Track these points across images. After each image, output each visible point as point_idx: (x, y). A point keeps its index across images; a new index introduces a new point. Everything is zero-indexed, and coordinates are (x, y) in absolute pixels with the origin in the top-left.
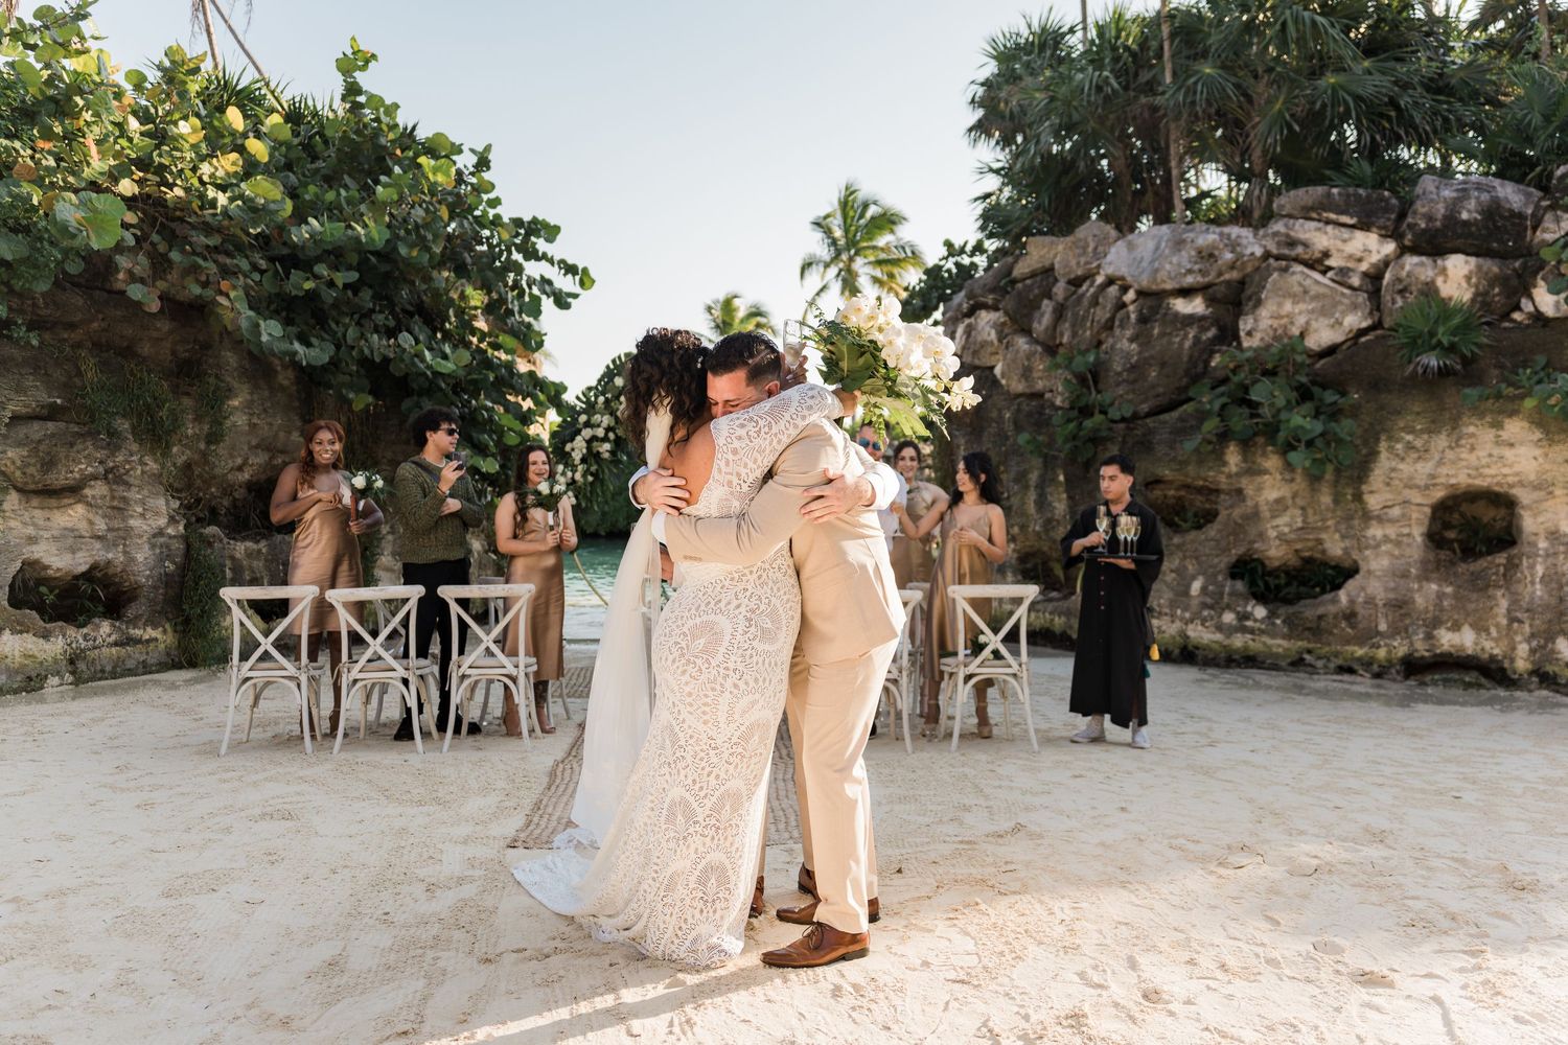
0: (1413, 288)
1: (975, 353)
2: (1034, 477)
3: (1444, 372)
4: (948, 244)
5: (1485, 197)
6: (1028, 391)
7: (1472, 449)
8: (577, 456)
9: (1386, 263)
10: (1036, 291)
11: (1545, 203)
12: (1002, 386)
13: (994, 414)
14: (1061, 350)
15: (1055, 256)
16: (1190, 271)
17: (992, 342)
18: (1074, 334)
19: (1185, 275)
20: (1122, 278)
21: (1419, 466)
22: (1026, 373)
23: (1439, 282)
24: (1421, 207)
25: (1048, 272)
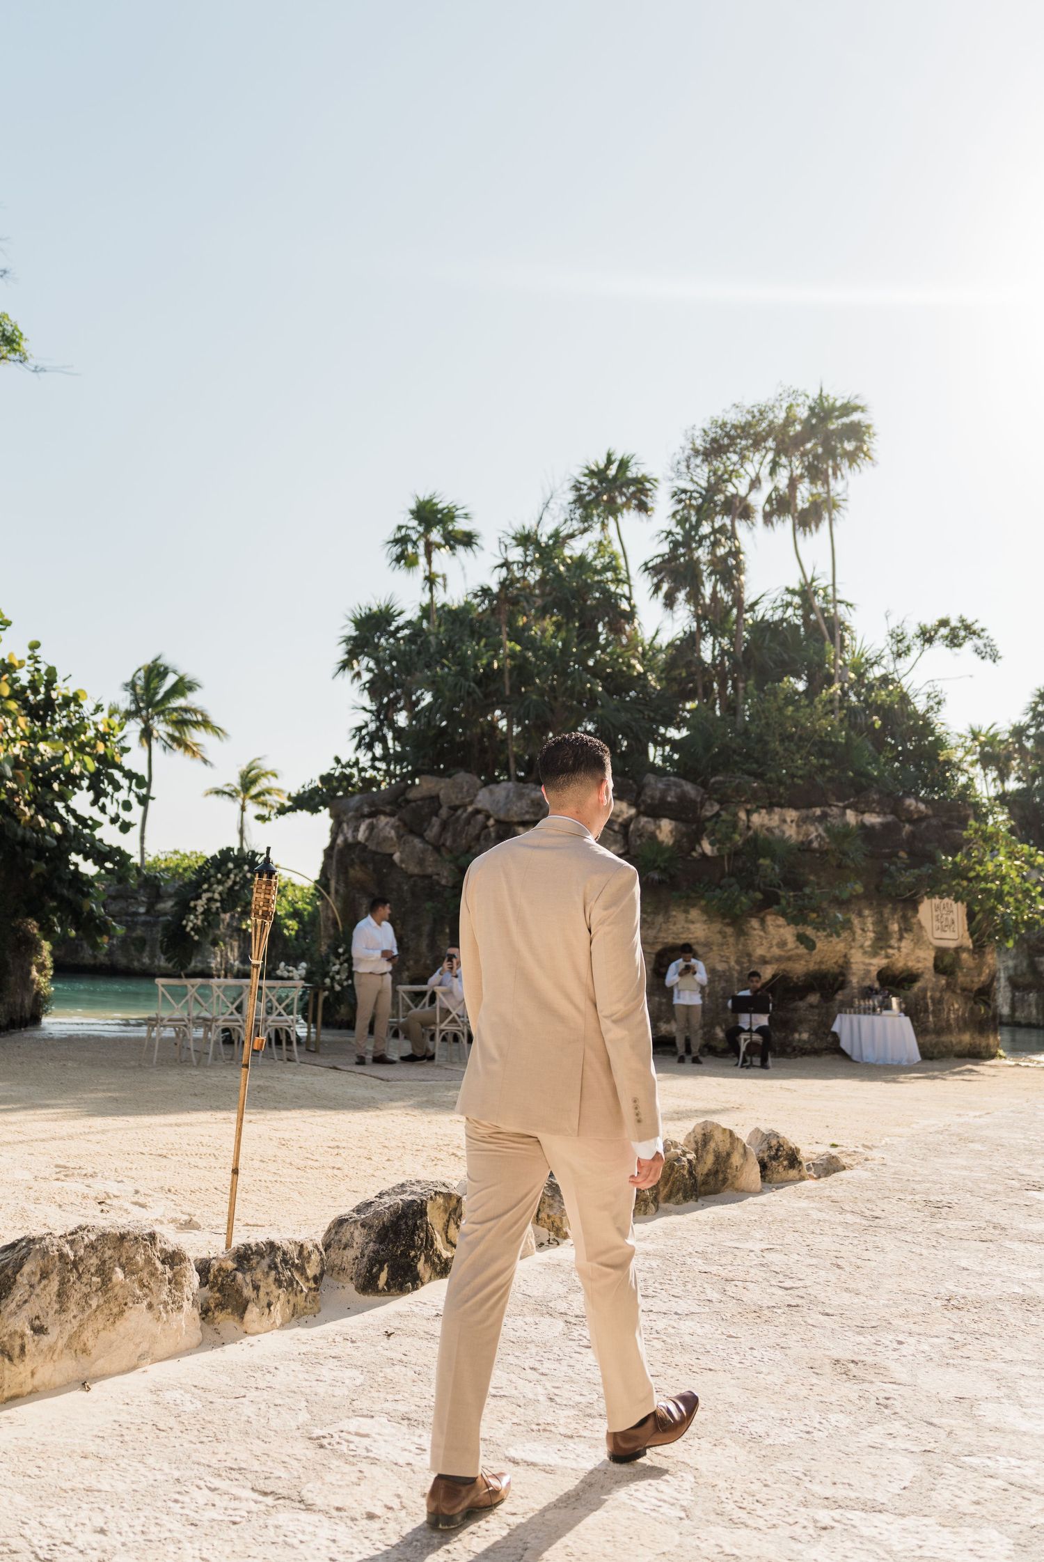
0: (645, 835)
1: (378, 844)
2: (426, 929)
3: (661, 882)
4: (338, 760)
5: (679, 790)
6: (421, 873)
7: (675, 924)
8: (200, 909)
9: (630, 820)
10: (426, 810)
11: (706, 796)
12: (402, 869)
13: (395, 886)
14: (443, 849)
15: (440, 789)
16: (527, 812)
17: (392, 839)
18: (454, 841)
19: (524, 814)
20: (487, 811)
21: (649, 931)
22: (421, 862)
23: (658, 832)
24: (648, 792)
25: (434, 799)
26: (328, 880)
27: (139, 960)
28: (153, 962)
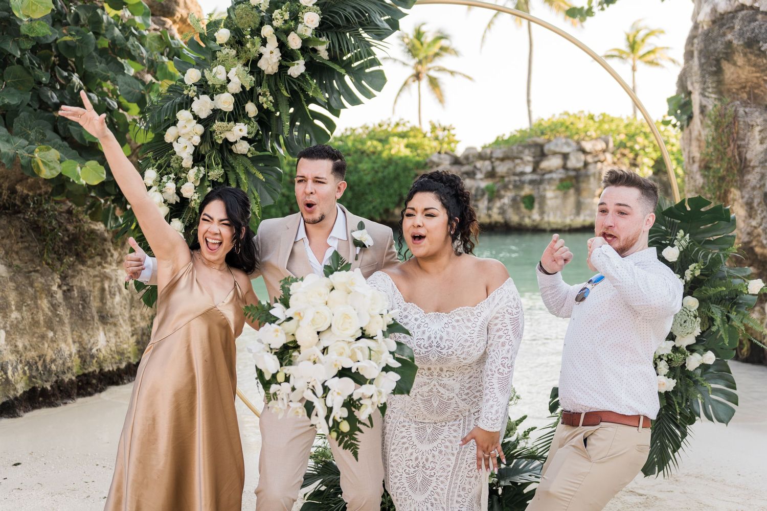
26: (689, 93)
27: (529, 217)
28: (542, 219)
